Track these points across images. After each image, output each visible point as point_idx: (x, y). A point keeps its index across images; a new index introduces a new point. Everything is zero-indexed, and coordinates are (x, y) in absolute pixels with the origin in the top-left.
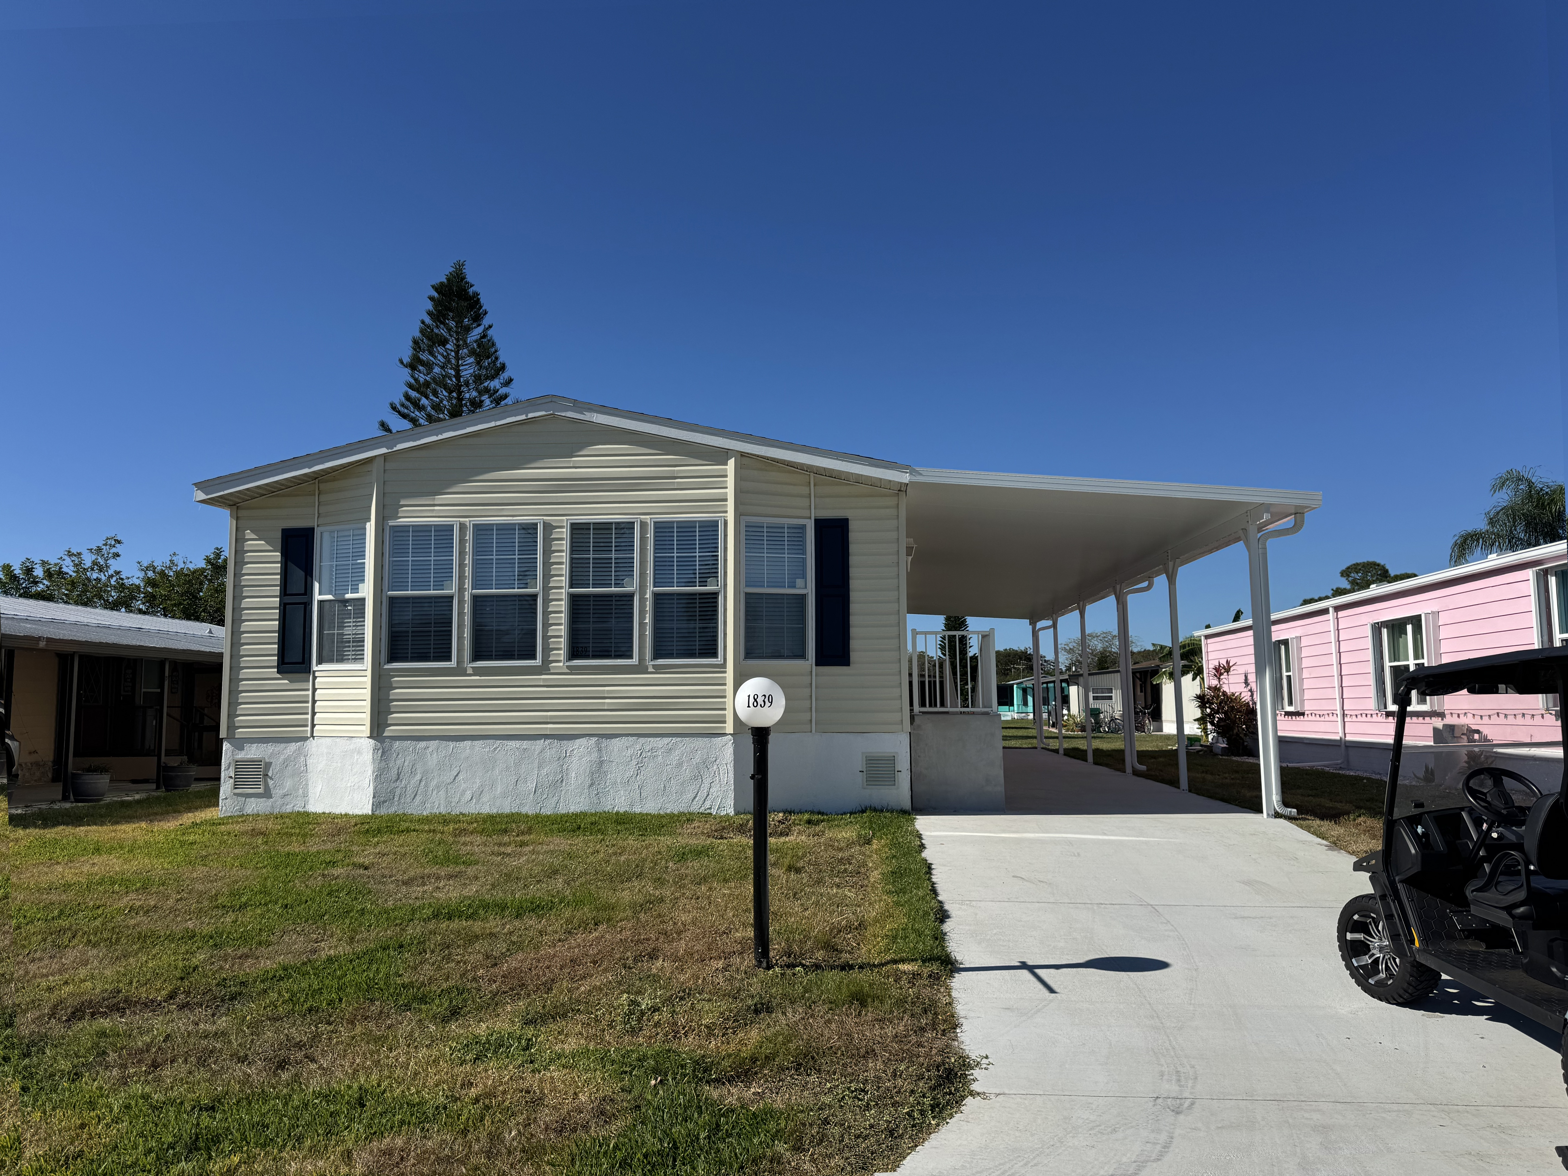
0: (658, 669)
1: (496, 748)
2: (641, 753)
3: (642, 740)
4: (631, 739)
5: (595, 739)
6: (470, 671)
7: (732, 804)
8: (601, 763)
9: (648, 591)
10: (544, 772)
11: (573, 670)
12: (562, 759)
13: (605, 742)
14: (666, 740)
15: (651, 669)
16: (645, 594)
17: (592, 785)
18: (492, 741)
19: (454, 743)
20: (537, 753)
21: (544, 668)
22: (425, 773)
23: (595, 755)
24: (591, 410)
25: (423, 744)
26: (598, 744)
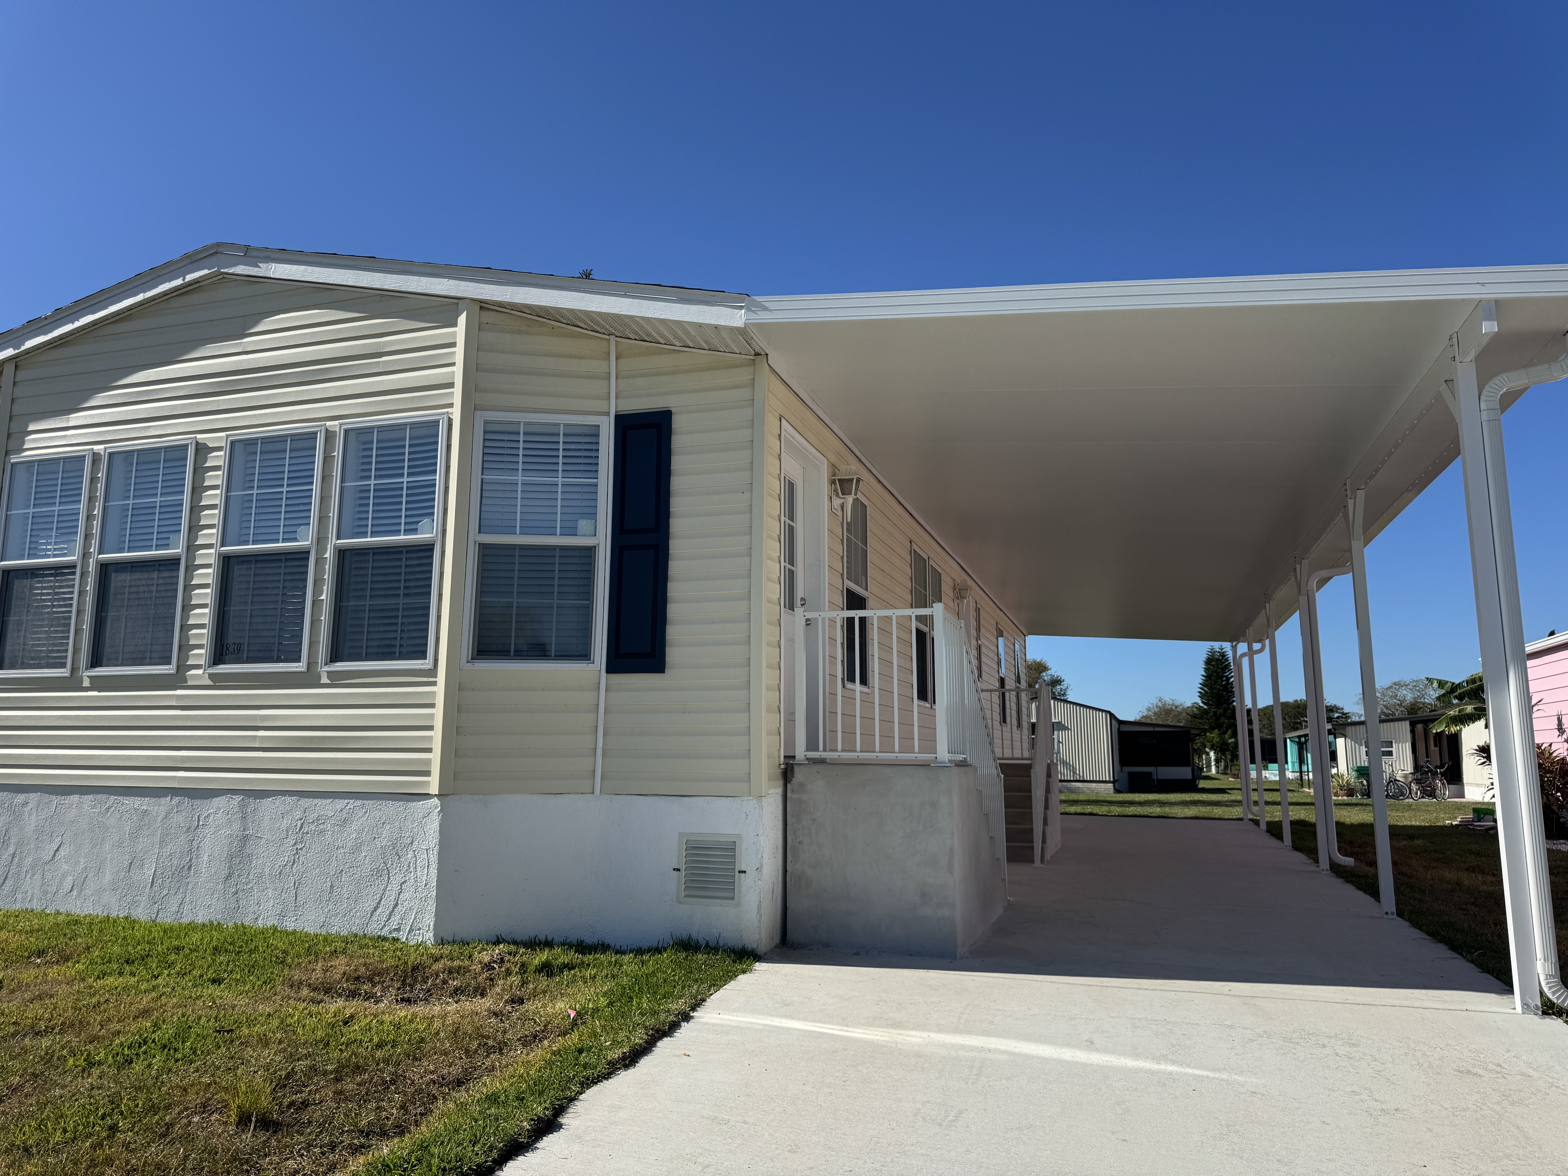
0: (336, 680)
1: (109, 808)
2: (302, 825)
3: (305, 802)
4: (289, 799)
5: (238, 798)
6: (86, 683)
7: (432, 924)
8: (245, 839)
9: (329, 546)
10: (167, 850)
11: (218, 681)
12: (193, 829)
13: (252, 803)
14: (340, 804)
15: (325, 680)
16: (325, 552)
17: (229, 876)
18: (104, 797)
19: (59, 797)
20: (159, 819)
21: (178, 680)
22: (19, 844)
23: (237, 826)
24: (268, 259)
25: (21, 798)
26: (242, 806)
